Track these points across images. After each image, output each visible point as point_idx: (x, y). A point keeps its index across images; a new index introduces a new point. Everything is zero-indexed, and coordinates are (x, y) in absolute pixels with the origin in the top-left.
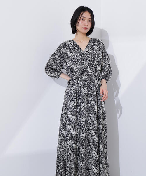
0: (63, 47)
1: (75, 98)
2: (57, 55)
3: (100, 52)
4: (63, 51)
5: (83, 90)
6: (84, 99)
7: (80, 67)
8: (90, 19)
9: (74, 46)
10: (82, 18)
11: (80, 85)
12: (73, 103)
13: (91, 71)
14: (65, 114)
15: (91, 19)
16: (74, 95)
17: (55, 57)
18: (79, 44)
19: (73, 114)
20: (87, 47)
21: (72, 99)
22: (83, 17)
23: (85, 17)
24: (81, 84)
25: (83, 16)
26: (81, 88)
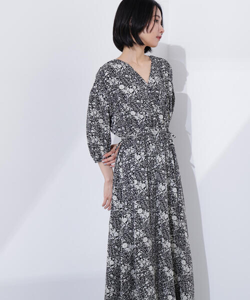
0: (110, 76)
1: (146, 175)
2: (101, 96)
4: (111, 84)
7: (147, 115)
12: (143, 186)
14: (126, 209)
16: (142, 169)
17: (98, 101)
19: (144, 206)
21: (139, 177)
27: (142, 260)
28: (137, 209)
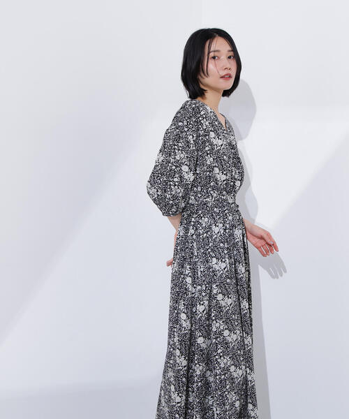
8: (229, 51)
10: (212, 55)
15: (232, 51)
22: (215, 51)
23: (218, 51)
25: (212, 49)
27: (222, 358)
28: (216, 294)
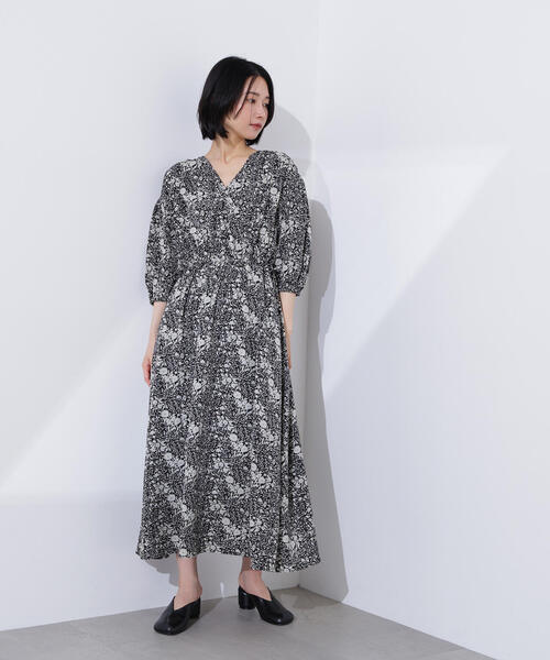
3: (273, 191)
5: (205, 299)
6: (207, 323)
9: (201, 174)
11: (199, 285)
13: (238, 247)
18: (217, 167)
20: (237, 178)
24: (201, 282)
26: (200, 292)
